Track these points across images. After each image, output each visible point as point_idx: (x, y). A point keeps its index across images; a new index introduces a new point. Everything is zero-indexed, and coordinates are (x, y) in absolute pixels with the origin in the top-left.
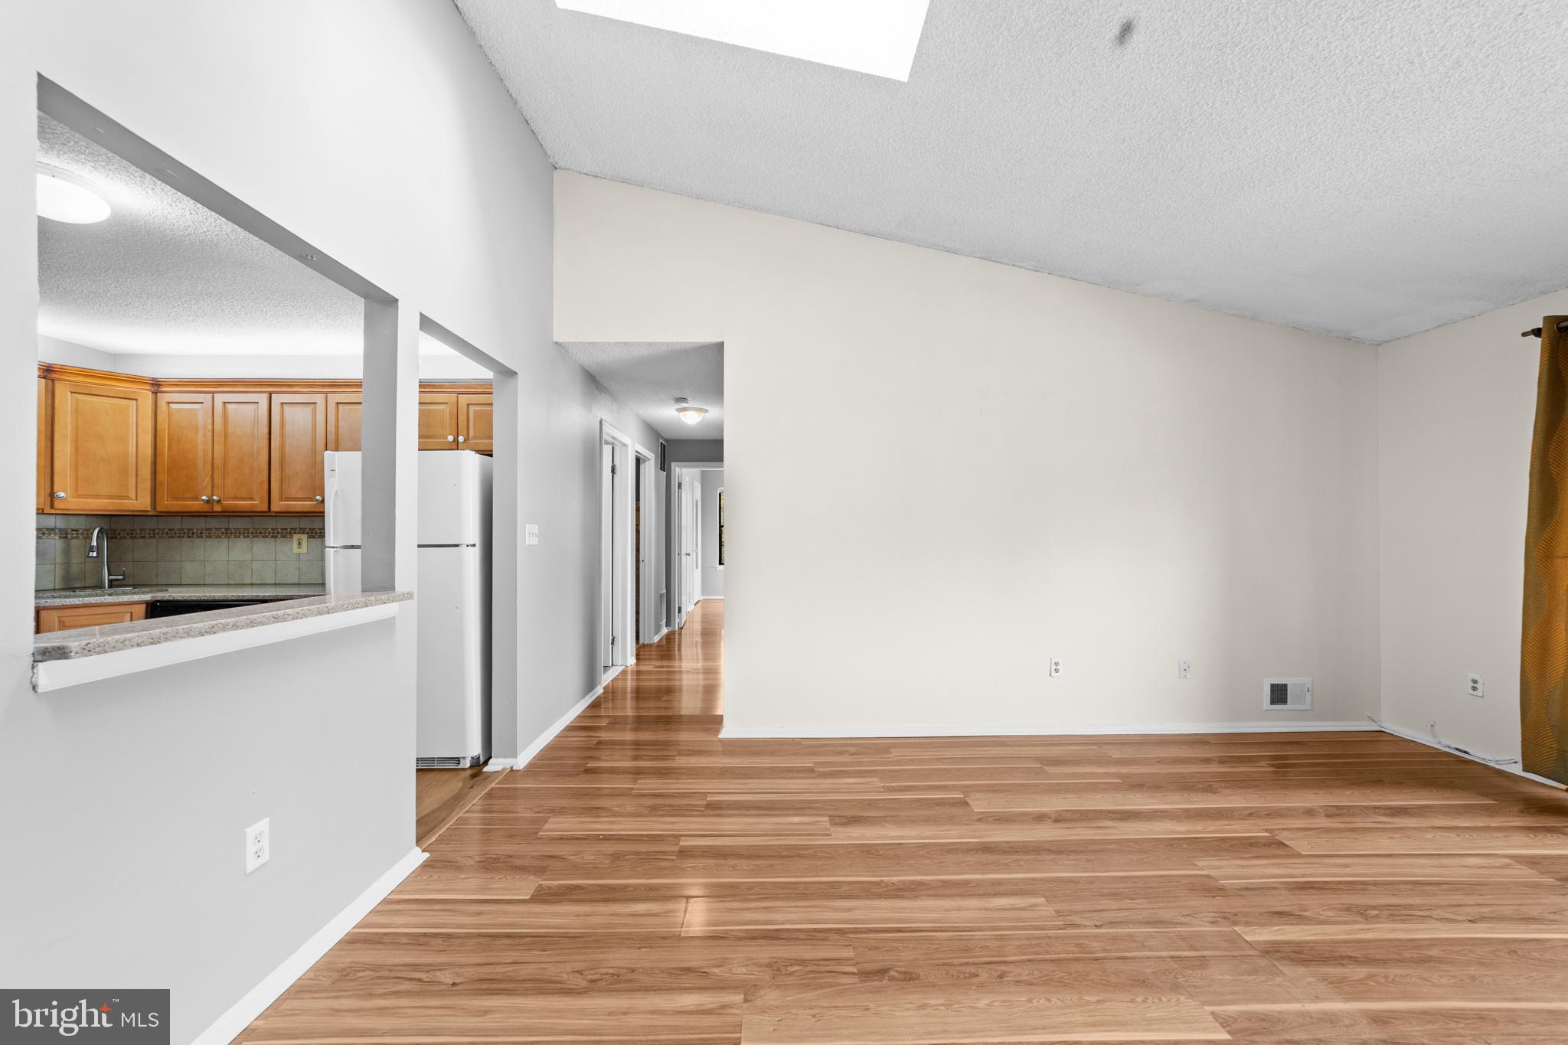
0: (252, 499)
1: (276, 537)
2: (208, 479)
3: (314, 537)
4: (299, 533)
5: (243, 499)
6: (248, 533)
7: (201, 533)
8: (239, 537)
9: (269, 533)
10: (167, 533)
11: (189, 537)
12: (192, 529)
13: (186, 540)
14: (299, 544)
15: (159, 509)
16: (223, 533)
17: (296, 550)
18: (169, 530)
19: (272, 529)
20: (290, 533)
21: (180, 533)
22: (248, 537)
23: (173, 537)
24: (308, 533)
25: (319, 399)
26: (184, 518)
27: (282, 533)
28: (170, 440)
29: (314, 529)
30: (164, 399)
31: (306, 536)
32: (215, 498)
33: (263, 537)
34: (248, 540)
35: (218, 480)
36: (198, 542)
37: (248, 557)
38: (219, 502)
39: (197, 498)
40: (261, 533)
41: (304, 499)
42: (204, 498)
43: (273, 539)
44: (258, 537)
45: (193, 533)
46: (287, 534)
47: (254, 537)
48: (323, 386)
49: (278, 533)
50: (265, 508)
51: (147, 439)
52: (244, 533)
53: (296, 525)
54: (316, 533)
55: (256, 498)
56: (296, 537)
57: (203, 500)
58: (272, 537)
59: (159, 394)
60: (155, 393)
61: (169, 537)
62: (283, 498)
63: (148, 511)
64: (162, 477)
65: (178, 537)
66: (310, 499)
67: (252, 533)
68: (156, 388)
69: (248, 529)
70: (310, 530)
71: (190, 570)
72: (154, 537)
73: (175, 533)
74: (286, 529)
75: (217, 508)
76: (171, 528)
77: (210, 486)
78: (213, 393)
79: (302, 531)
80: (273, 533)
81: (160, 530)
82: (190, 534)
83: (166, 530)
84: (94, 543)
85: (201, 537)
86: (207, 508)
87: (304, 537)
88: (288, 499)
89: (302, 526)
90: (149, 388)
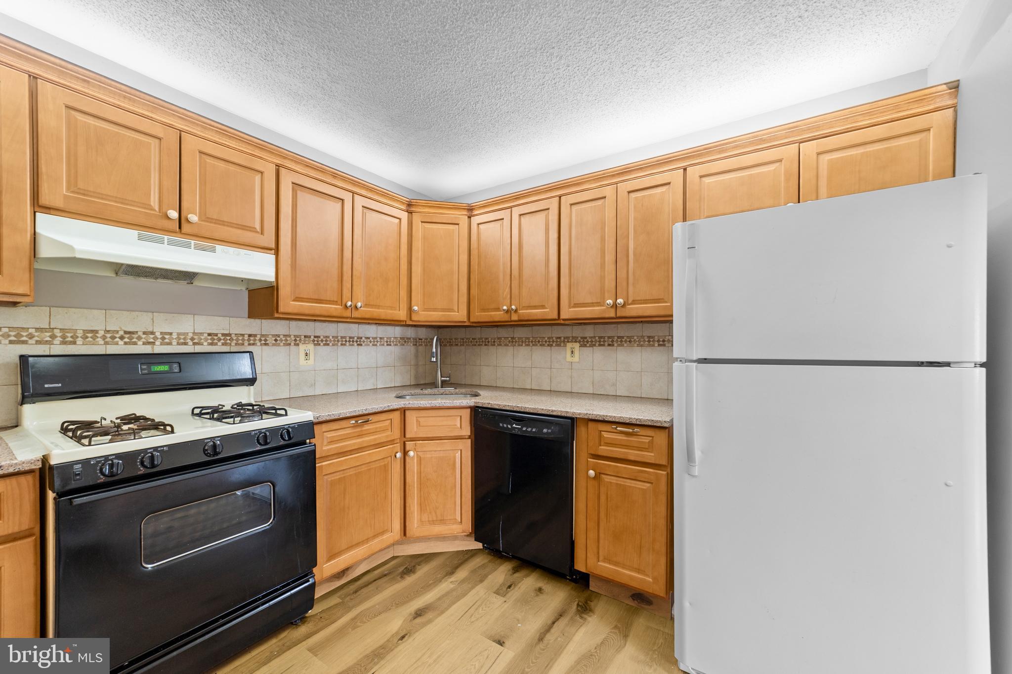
0: (543, 307)
1: (551, 345)
2: (508, 290)
3: (585, 346)
4: (572, 342)
5: (535, 307)
6: (529, 342)
7: (494, 342)
8: (522, 345)
9: (546, 342)
10: (471, 342)
11: (486, 345)
12: (488, 338)
13: (484, 348)
14: (572, 352)
15: (472, 320)
16: (509, 342)
17: (569, 358)
18: (473, 339)
19: (548, 338)
20: (564, 341)
21: (480, 342)
22: (528, 345)
23: (475, 345)
24: (579, 342)
25: (609, 191)
26: (482, 328)
27: (557, 342)
28: (479, 256)
29: (586, 338)
30: (475, 220)
31: (578, 345)
32: (513, 307)
33: (541, 345)
34: (529, 348)
35: (515, 291)
36: (492, 349)
37: (529, 364)
38: (516, 311)
39: (498, 309)
40: (539, 342)
41: (592, 304)
42: (505, 308)
43: (549, 347)
44: (537, 345)
45: (488, 342)
46: (561, 342)
47: (533, 345)
48: (613, 176)
49: (553, 341)
50: (556, 317)
51: (464, 258)
52: (526, 342)
53: (569, 334)
54: (588, 342)
55: (546, 306)
56: (569, 345)
57: (504, 310)
58: (548, 345)
59: (472, 218)
60: (469, 217)
61: (473, 345)
62: (572, 305)
63: (465, 322)
64: (474, 291)
65: (479, 345)
66: (599, 304)
67: (532, 342)
68: (470, 213)
69: (528, 338)
70: (582, 338)
71: (486, 375)
72: (463, 345)
73: (477, 342)
74: (560, 338)
75: (515, 317)
76: (473, 337)
77: (509, 296)
78: (511, 207)
79: (575, 340)
80: (549, 342)
81: (467, 339)
82: (486, 342)
83: (471, 339)
84: (434, 350)
85: (494, 345)
86: (506, 317)
87: (577, 345)
88: (577, 305)
89: (574, 335)
90: (466, 213)
